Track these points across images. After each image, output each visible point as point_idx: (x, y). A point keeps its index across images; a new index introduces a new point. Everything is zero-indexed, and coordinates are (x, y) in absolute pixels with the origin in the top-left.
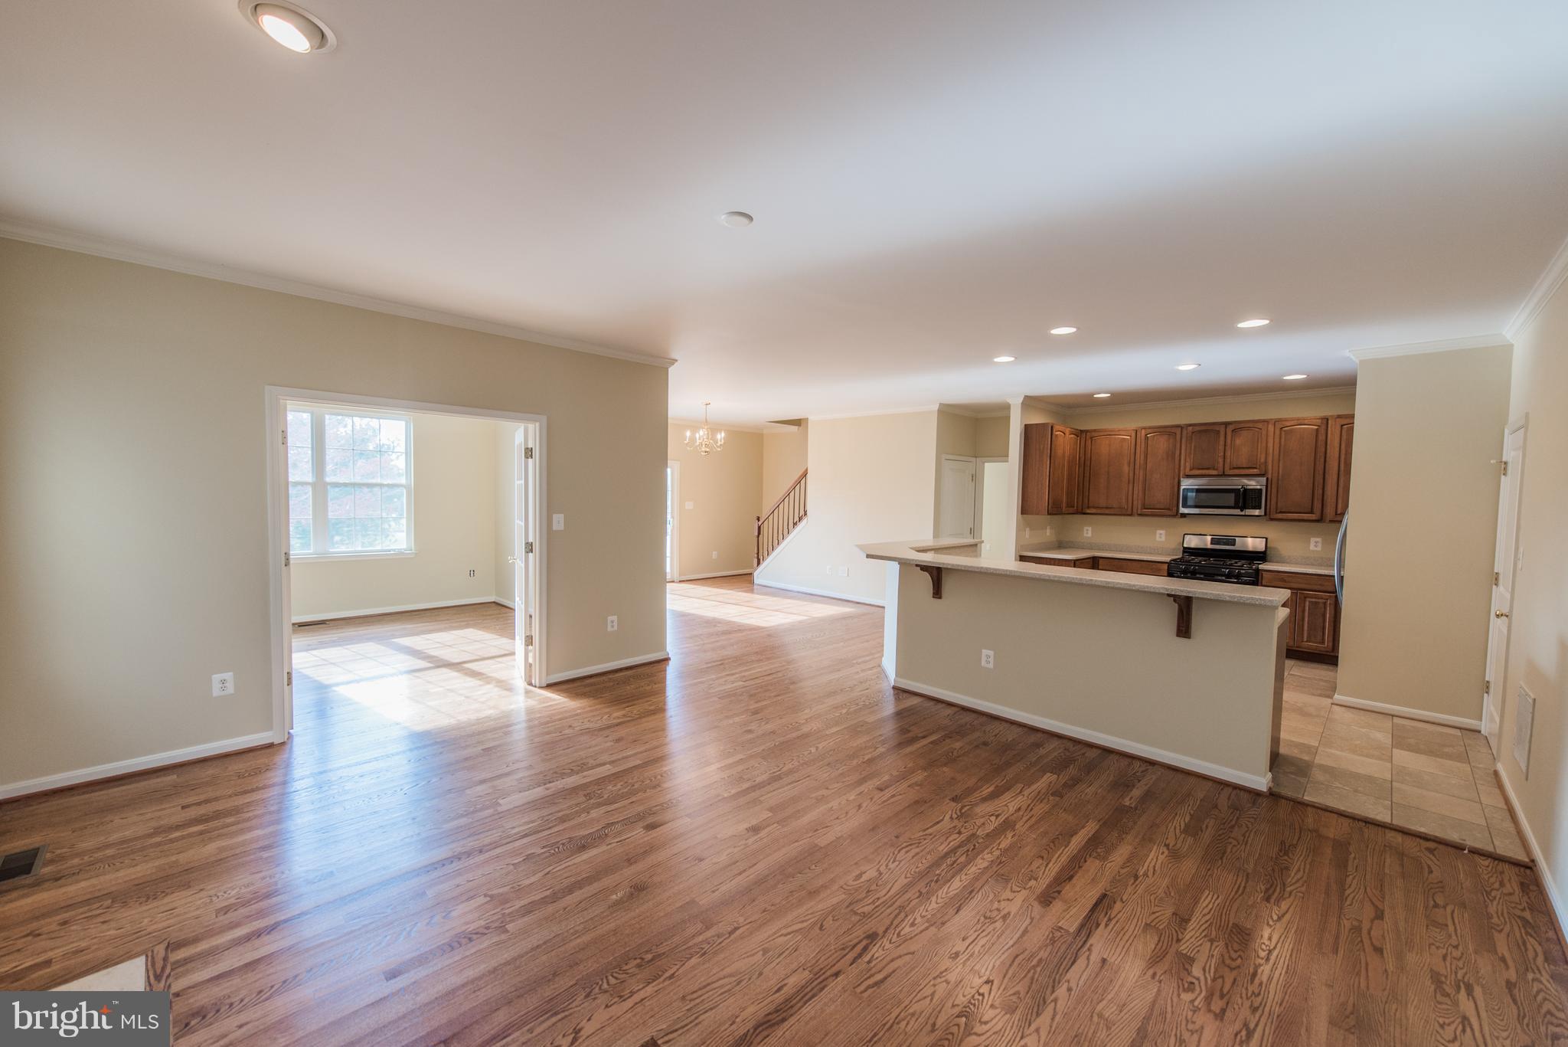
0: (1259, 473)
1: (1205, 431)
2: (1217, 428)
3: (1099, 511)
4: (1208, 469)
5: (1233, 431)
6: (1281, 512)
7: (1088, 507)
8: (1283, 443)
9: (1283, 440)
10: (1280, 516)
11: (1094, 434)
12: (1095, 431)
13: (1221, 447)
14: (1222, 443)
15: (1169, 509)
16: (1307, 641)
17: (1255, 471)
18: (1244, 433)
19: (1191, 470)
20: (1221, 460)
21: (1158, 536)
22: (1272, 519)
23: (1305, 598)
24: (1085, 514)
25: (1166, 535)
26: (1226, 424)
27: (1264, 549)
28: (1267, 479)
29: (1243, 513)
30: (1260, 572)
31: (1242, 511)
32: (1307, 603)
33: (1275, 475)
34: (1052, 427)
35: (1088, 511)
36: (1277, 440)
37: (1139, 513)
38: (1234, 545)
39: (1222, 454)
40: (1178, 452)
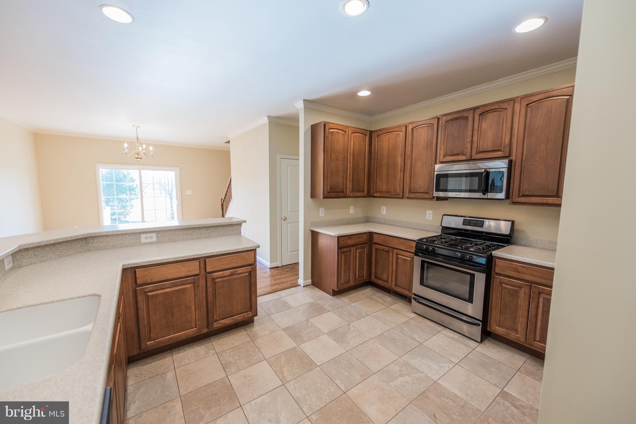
0: (503, 155)
1: (457, 119)
2: (466, 114)
3: (382, 195)
4: (458, 155)
5: (480, 115)
6: (524, 196)
7: (376, 192)
8: (528, 121)
9: (528, 118)
10: (522, 200)
11: (380, 133)
12: (380, 130)
13: (470, 133)
14: (470, 128)
15: (427, 193)
16: (539, 341)
17: (499, 154)
18: (490, 116)
19: (444, 157)
20: (469, 145)
21: (428, 215)
22: (515, 203)
23: (540, 293)
24: (374, 197)
25: (433, 215)
26: (474, 109)
27: (508, 233)
28: (510, 162)
29: (485, 197)
30: (493, 258)
31: (484, 194)
32: (541, 300)
33: (519, 156)
34: (325, 125)
35: (376, 195)
36: (522, 119)
37: (407, 196)
38: (482, 226)
39: (470, 139)
40: (435, 141)
